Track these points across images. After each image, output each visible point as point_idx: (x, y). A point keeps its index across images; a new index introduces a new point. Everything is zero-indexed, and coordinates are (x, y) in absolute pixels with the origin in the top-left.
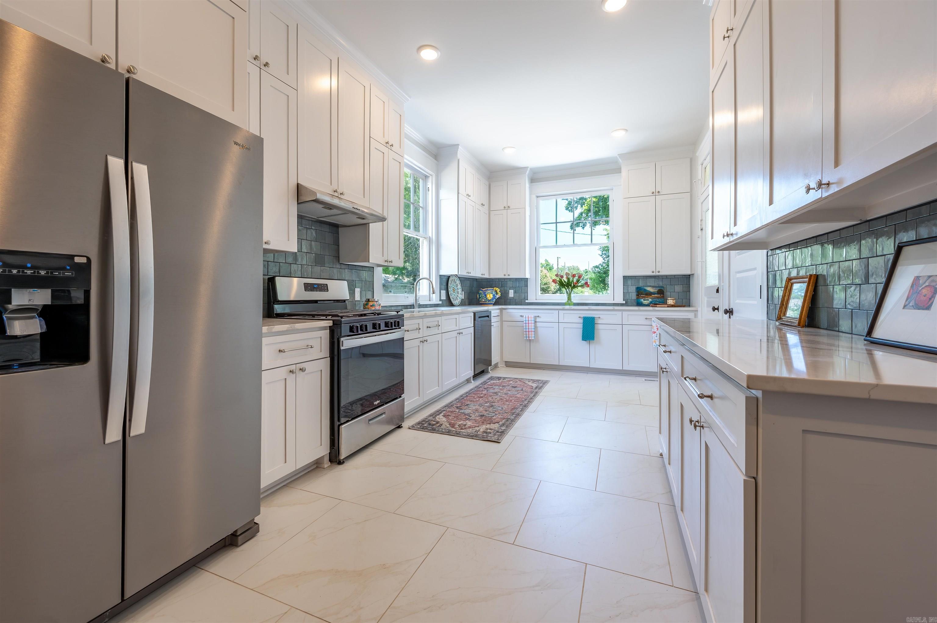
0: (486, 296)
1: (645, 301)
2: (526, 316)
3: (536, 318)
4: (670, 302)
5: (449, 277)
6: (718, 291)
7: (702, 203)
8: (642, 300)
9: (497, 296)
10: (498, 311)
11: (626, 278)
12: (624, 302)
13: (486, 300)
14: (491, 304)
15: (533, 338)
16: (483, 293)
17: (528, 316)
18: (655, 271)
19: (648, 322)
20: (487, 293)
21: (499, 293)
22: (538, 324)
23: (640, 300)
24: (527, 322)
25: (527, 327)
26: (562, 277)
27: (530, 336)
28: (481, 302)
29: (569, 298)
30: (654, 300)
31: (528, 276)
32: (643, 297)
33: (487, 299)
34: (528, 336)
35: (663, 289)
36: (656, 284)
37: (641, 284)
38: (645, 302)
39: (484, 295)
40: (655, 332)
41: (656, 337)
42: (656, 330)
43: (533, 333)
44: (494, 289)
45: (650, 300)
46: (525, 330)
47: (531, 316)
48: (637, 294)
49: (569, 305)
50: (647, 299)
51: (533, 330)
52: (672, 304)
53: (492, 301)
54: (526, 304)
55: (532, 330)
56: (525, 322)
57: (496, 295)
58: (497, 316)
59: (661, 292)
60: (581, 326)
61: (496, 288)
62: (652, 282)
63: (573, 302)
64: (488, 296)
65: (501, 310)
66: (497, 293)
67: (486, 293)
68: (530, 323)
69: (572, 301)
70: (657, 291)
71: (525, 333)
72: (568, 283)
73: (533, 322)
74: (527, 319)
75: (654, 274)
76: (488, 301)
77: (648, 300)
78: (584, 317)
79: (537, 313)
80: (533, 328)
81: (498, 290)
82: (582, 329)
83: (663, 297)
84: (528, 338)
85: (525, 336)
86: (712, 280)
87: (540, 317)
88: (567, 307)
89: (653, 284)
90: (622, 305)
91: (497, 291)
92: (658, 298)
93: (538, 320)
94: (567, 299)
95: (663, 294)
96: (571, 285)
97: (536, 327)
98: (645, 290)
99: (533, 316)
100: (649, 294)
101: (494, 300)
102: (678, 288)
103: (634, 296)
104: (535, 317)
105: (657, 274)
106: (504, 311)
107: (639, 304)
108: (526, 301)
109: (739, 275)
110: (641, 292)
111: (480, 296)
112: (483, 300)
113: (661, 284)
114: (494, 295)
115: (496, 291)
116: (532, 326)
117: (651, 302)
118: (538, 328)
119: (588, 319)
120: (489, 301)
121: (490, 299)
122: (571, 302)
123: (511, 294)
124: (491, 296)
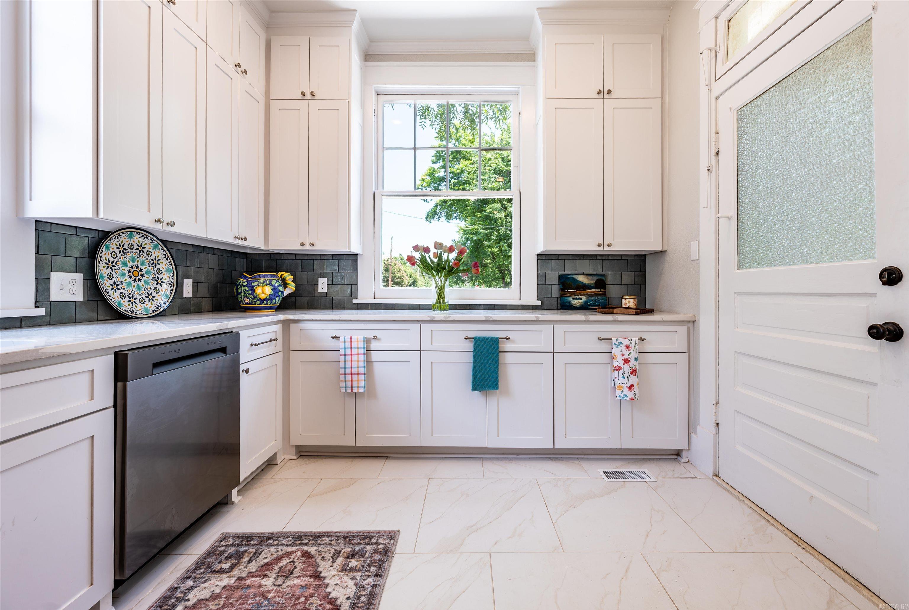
0: (253, 291)
1: (576, 301)
2: (345, 338)
3: (370, 341)
4: (627, 302)
5: (105, 235)
7: (717, 98)
8: (570, 299)
9: (287, 292)
10: (278, 328)
11: (542, 258)
12: (539, 303)
13: (254, 299)
14: (270, 308)
15: (361, 390)
16: (246, 283)
17: (351, 338)
18: (603, 244)
19: (603, 346)
20: (256, 283)
21: (290, 284)
22: (374, 356)
23: (567, 298)
24: (348, 352)
25: (348, 365)
26: (427, 250)
27: (355, 384)
28: (243, 304)
29: (441, 295)
30: (591, 298)
31: (355, 248)
32: (572, 294)
33: (255, 297)
34: (349, 384)
35: (604, 278)
36: (592, 271)
37: (568, 268)
38: (576, 303)
39: (247, 289)
40: (620, 368)
41: (623, 377)
42: (621, 363)
43: (362, 377)
44: (279, 276)
45: (584, 298)
46: (342, 371)
47: (358, 338)
48: (562, 287)
49: (440, 309)
50: (578, 297)
51: (362, 370)
52: (633, 307)
53: (269, 302)
54: (354, 306)
55: (360, 369)
56: (342, 352)
57: (281, 289)
58: (271, 340)
59: (601, 284)
60: (469, 357)
61: (284, 273)
62: (585, 266)
63: (447, 302)
64: (258, 291)
65: (286, 324)
66: (285, 285)
67: (253, 284)
68: (355, 355)
69: (446, 300)
70: (594, 282)
71: (342, 378)
72: (439, 265)
73: (362, 351)
74: (348, 345)
75: (601, 249)
76: (258, 302)
77: (581, 299)
78: (475, 338)
79: (370, 330)
80: (363, 366)
81: (289, 278)
82: (471, 366)
83: (604, 293)
84: (349, 391)
85: (343, 384)
87: (379, 339)
88: (438, 315)
89: (587, 270)
90: (535, 308)
91: (287, 279)
92: (596, 294)
93: (374, 345)
94: (437, 297)
95: (605, 288)
96: (444, 269)
97: (368, 362)
98: (575, 280)
99: (361, 338)
100: (583, 287)
101: (277, 299)
102: (627, 278)
103: (555, 291)
104: (368, 340)
105: (607, 249)
106: (292, 326)
107: (565, 307)
108: (355, 301)
110: (567, 285)
111: (239, 291)
112: (247, 300)
113: (600, 269)
114: (274, 289)
115: (284, 280)
116: (359, 361)
118: (375, 364)
119: (485, 342)
120: (262, 301)
121: (263, 296)
122: (444, 302)
123: (323, 285)
124: (268, 290)
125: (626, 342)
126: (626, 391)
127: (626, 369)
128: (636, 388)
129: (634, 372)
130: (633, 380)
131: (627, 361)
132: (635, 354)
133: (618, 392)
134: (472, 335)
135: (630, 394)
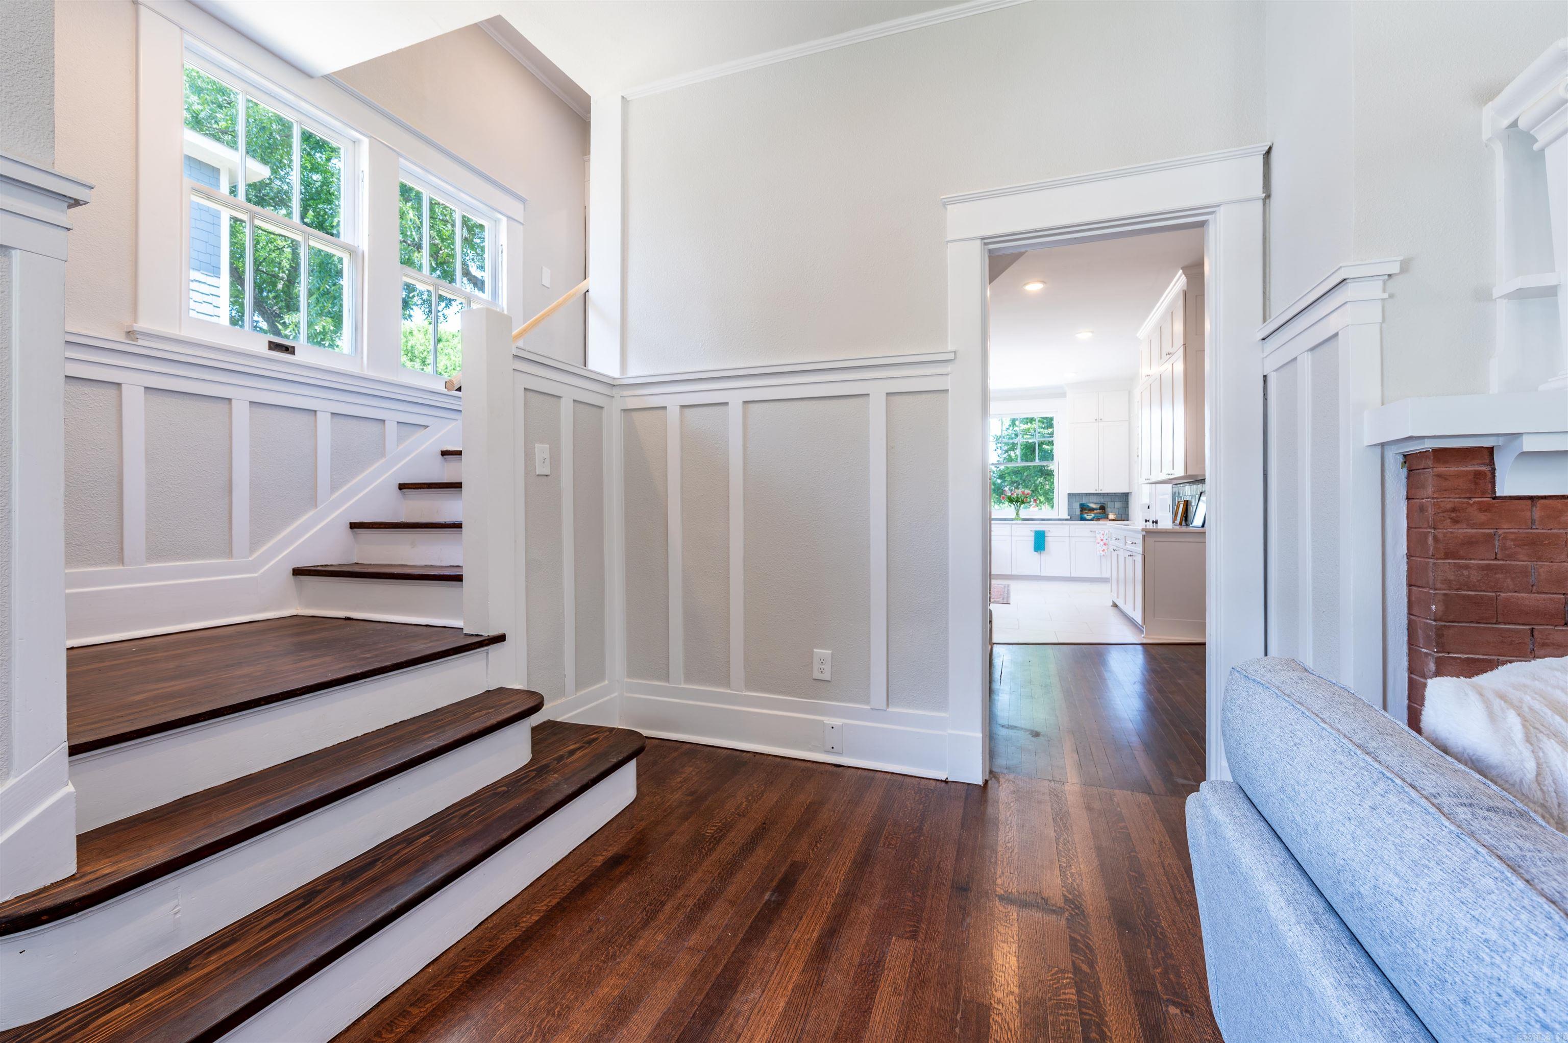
4: (1111, 516)
6: (1149, 507)
8: (1085, 515)
11: (1070, 495)
12: (1069, 517)
18: (1098, 490)
19: (1093, 534)
23: (1083, 515)
29: (1018, 514)
30: (1097, 515)
32: (1086, 513)
35: (1104, 505)
36: (1098, 501)
37: (1084, 501)
38: (1089, 517)
45: (1093, 515)
48: (1081, 510)
49: (1018, 520)
50: (1090, 514)
52: (1113, 518)
59: (1103, 508)
60: (1032, 539)
62: (1095, 499)
63: (1021, 517)
70: (1099, 507)
72: (1016, 500)
75: (1097, 492)
82: (1033, 542)
83: (1105, 513)
86: (1146, 500)
88: (1018, 522)
89: (1095, 501)
90: (1067, 520)
92: (1100, 513)
94: (1015, 515)
95: (1105, 510)
96: (1019, 501)
98: (1088, 506)
100: (1092, 510)
102: (1118, 505)
103: (1078, 512)
105: (1100, 492)
107: (1083, 519)
109: (1161, 497)
110: (1084, 508)
113: (1102, 501)
117: (1094, 517)
119: (1038, 533)
122: (1019, 517)
125: (1102, 532)
126: (1101, 552)
127: (1102, 543)
128: (1106, 551)
129: (1105, 544)
130: (1105, 547)
131: (1102, 540)
132: (1106, 537)
133: (1098, 553)
134: (1034, 529)
135: (1103, 553)
